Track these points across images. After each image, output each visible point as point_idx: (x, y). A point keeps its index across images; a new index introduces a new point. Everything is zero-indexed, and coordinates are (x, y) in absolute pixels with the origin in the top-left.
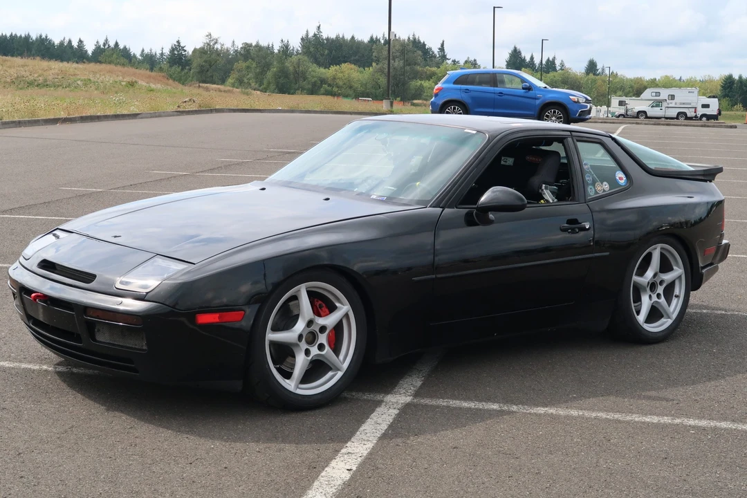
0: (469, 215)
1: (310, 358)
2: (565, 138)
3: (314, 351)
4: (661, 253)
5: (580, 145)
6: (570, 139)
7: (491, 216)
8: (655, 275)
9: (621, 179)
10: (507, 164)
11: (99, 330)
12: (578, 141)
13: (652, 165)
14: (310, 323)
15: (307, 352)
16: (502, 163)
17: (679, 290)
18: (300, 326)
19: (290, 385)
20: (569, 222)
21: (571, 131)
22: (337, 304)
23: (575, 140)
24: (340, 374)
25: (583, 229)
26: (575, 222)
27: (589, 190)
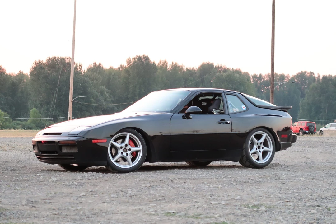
0: (183, 116)
2: (221, 93)
5: (227, 95)
6: (223, 94)
7: (191, 116)
9: (244, 107)
10: (204, 105)
11: (63, 149)
12: (226, 94)
13: (257, 104)
14: (126, 145)
16: (202, 104)
20: (221, 120)
21: (224, 91)
23: (225, 94)
25: (227, 123)
26: (224, 120)
27: (230, 111)
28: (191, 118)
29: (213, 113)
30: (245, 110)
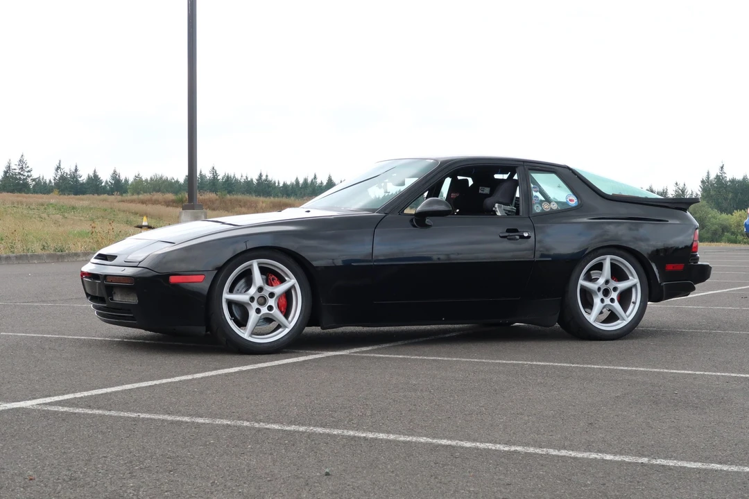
1: (260, 315)
2: (517, 167)
3: (264, 310)
4: (611, 263)
6: (521, 168)
7: (428, 221)
8: (607, 282)
9: (571, 200)
12: (530, 169)
13: (608, 191)
14: (260, 289)
15: (258, 311)
17: (637, 297)
18: (253, 291)
19: (244, 334)
20: (508, 231)
21: (524, 162)
22: (287, 278)
23: (527, 169)
24: (287, 331)
25: (522, 237)
26: (515, 231)
27: (535, 207)
28: (428, 226)
29: (495, 213)
30: (576, 207)
